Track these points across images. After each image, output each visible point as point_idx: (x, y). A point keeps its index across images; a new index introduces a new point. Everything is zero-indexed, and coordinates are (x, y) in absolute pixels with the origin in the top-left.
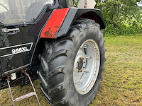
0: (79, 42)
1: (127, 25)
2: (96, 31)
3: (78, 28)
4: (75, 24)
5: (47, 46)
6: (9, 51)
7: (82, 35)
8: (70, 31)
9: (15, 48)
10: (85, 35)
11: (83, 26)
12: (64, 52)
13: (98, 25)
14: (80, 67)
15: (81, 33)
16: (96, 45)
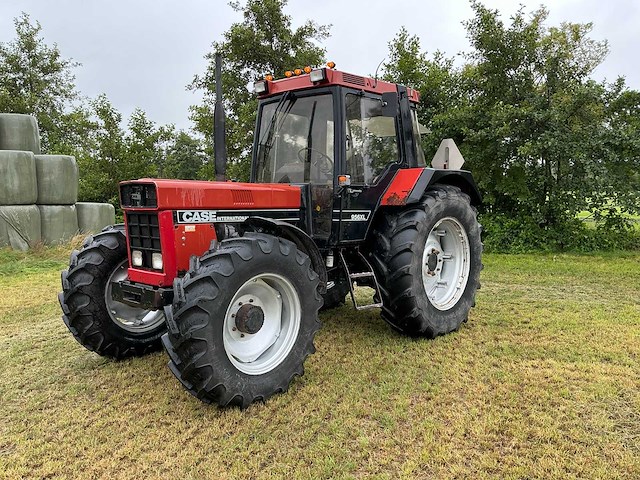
0: (434, 215)
1: (592, 225)
2: (461, 206)
3: (434, 196)
4: (430, 190)
5: (388, 218)
6: (349, 216)
7: (438, 207)
8: (423, 198)
9: (354, 213)
10: (443, 208)
11: (442, 194)
12: (414, 224)
13: (467, 197)
14: (432, 267)
15: (438, 203)
16: (463, 231)
